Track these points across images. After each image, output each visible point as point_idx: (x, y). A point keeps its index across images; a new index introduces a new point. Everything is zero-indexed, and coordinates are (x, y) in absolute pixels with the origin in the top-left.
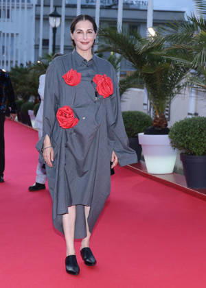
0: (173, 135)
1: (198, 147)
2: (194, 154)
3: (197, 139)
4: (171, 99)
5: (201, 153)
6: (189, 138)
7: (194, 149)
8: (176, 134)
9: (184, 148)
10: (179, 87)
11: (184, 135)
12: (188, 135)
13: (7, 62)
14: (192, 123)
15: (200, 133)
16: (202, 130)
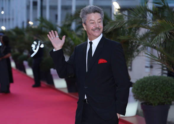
0: (135, 91)
1: (154, 99)
2: (151, 104)
3: (153, 93)
4: (132, 60)
5: (156, 104)
6: (147, 93)
7: (151, 101)
8: (137, 90)
9: (144, 100)
10: (138, 51)
11: (144, 91)
12: (147, 90)
13: (6, 20)
14: (149, 82)
15: (155, 89)
16: (157, 87)
